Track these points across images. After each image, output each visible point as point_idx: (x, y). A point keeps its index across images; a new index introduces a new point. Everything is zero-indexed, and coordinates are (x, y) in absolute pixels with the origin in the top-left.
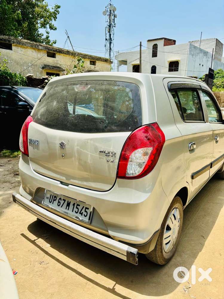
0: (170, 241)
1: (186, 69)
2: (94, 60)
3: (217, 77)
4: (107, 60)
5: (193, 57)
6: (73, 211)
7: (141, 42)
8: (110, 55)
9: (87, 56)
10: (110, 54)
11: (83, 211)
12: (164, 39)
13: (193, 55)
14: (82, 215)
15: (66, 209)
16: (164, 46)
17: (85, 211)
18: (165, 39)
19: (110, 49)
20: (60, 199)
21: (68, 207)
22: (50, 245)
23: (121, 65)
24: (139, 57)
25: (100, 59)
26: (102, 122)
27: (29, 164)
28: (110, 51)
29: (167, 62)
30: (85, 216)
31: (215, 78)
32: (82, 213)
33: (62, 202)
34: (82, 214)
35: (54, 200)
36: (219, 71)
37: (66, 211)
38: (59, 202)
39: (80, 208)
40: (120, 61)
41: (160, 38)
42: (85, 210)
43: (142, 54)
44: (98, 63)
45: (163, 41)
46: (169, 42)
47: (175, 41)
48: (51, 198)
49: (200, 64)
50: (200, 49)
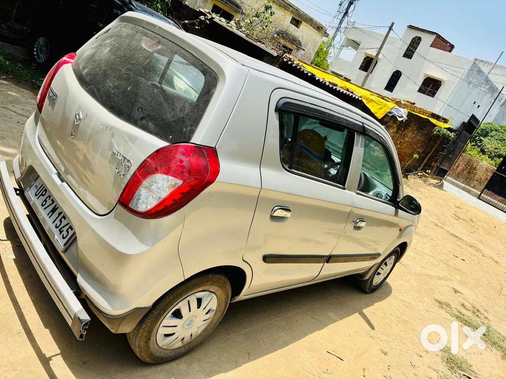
0: (174, 334)
1: (447, 101)
2: (299, 17)
3: (492, 136)
4: (322, 28)
5: (469, 85)
6: (53, 223)
7: (393, 24)
8: (340, 23)
9: (292, 6)
10: (341, 21)
11: (65, 229)
12: (435, 36)
13: (470, 83)
14: (60, 234)
15: (48, 215)
16: (431, 46)
17: (67, 231)
18: (438, 36)
19: (346, 13)
20: (49, 196)
21: (51, 213)
22: (15, 258)
23: (347, 46)
24: (379, 47)
25: (310, 21)
26: (141, 108)
27: (37, 124)
28: (344, 16)
29: (424, 75)
30: (64, 238)
31: (488, 136)
32: (63, 231)
33: (49, 202)
34: (61, 232)
35: (42, 195)
36: (500, 128)
37: (47, 218)
38: (45, 201)
39: (64, 222)
40: (348, 39)
41: (431, 32)
42: (68, 229)
43: (385, 43)
44: (304, 26)
45: (434, 37)
46: (442, 44)
47: (452, 47)
48: (40, 189)
49: (475, 102)
50: (487, 77)
